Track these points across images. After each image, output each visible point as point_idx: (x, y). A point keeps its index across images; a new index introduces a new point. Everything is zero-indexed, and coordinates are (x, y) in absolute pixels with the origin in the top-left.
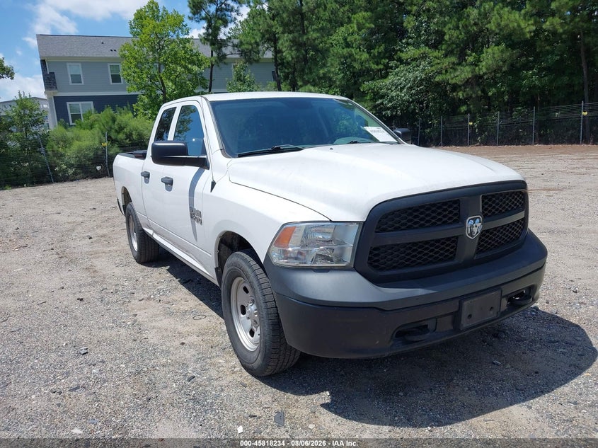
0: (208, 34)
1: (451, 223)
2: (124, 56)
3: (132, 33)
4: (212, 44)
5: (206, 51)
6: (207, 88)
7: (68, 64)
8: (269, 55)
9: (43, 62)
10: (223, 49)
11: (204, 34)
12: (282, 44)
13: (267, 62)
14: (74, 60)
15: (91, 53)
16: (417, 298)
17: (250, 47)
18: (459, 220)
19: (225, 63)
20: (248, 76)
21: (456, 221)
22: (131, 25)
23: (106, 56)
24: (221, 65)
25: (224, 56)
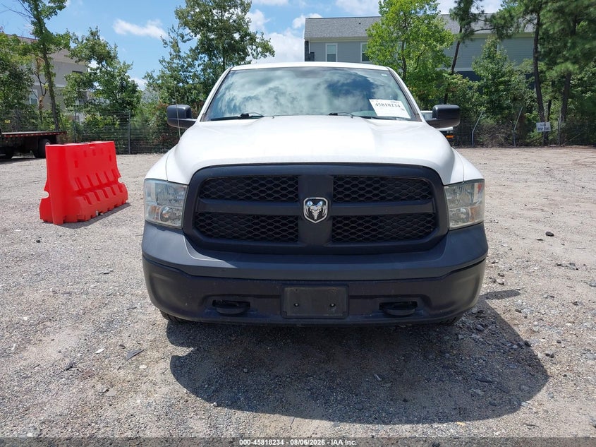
0: (458, 9)
1: (284, 201)
2: (371, 36)
3: (380, 12)
4: (462, 19)
5: (454, 28)
6: (450, 66)
7: (326, 45)
8: (530, 29)
9: (307, 43)
10: (473, 25)
11: (455, 8)
12: (544, 15)
13: (527, 36)
14: (331, 40)
15: (347, 33)
16: (223, 269)
17: (503, 22)
18: (296, 199)
19: (472, 40)
20: (498, 53)
21: (291, 200)
22: (381, 5)
23: (360, 35)
24: (467, 42)
25: (472, 32)
